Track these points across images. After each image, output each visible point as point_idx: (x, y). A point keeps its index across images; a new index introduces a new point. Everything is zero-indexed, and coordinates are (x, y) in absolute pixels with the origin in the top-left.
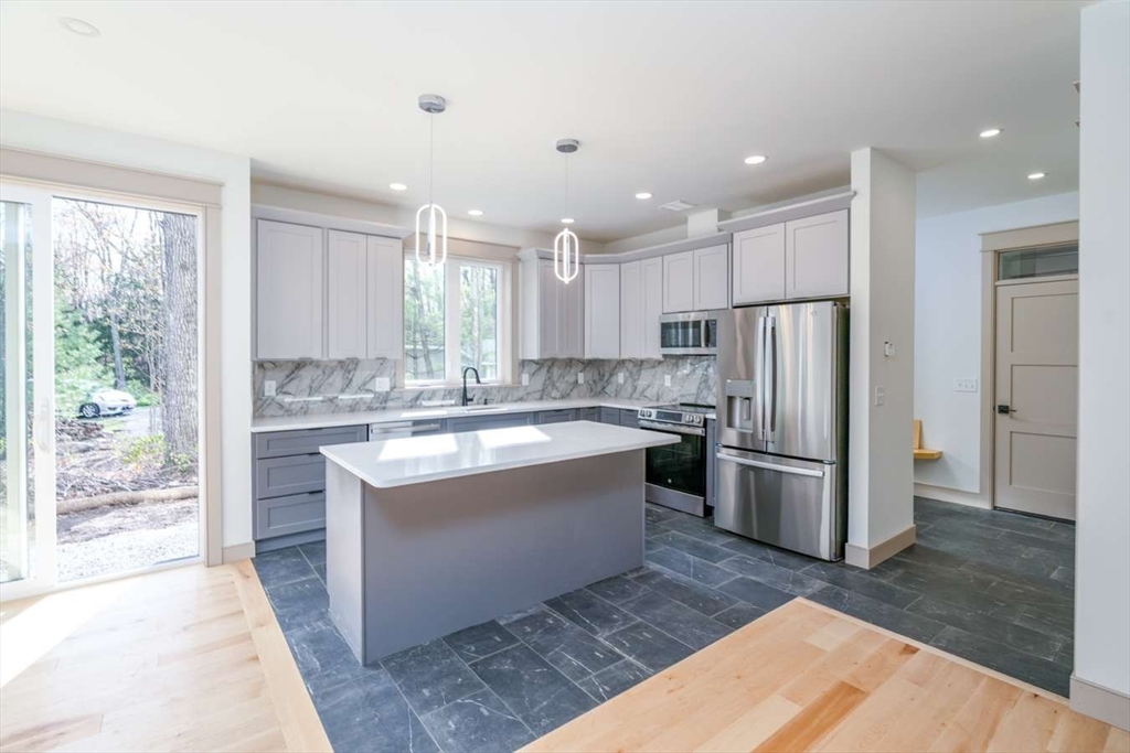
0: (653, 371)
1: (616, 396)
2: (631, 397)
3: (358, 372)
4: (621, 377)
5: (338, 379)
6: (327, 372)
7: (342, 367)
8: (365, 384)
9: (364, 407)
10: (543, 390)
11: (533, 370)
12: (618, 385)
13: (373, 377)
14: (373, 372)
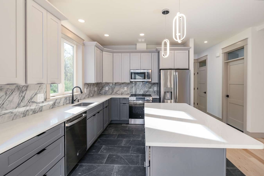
0: (120, 86)
1: (105, 94)
2: (111, 94)
3: (28, 92)
4: (107, 88)
5: (16, 98)
6: (8, 93)
7: (18, 89)
8: (31, 99)
9: (31, 113)
10: (89, 94)
11: (87, 87)
12: (105, 91)
13: (36, 94)
14: (36, 91)
